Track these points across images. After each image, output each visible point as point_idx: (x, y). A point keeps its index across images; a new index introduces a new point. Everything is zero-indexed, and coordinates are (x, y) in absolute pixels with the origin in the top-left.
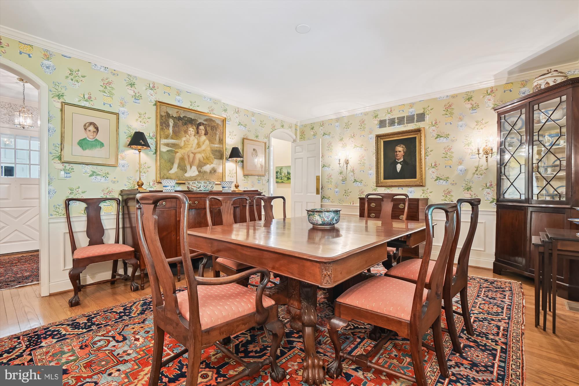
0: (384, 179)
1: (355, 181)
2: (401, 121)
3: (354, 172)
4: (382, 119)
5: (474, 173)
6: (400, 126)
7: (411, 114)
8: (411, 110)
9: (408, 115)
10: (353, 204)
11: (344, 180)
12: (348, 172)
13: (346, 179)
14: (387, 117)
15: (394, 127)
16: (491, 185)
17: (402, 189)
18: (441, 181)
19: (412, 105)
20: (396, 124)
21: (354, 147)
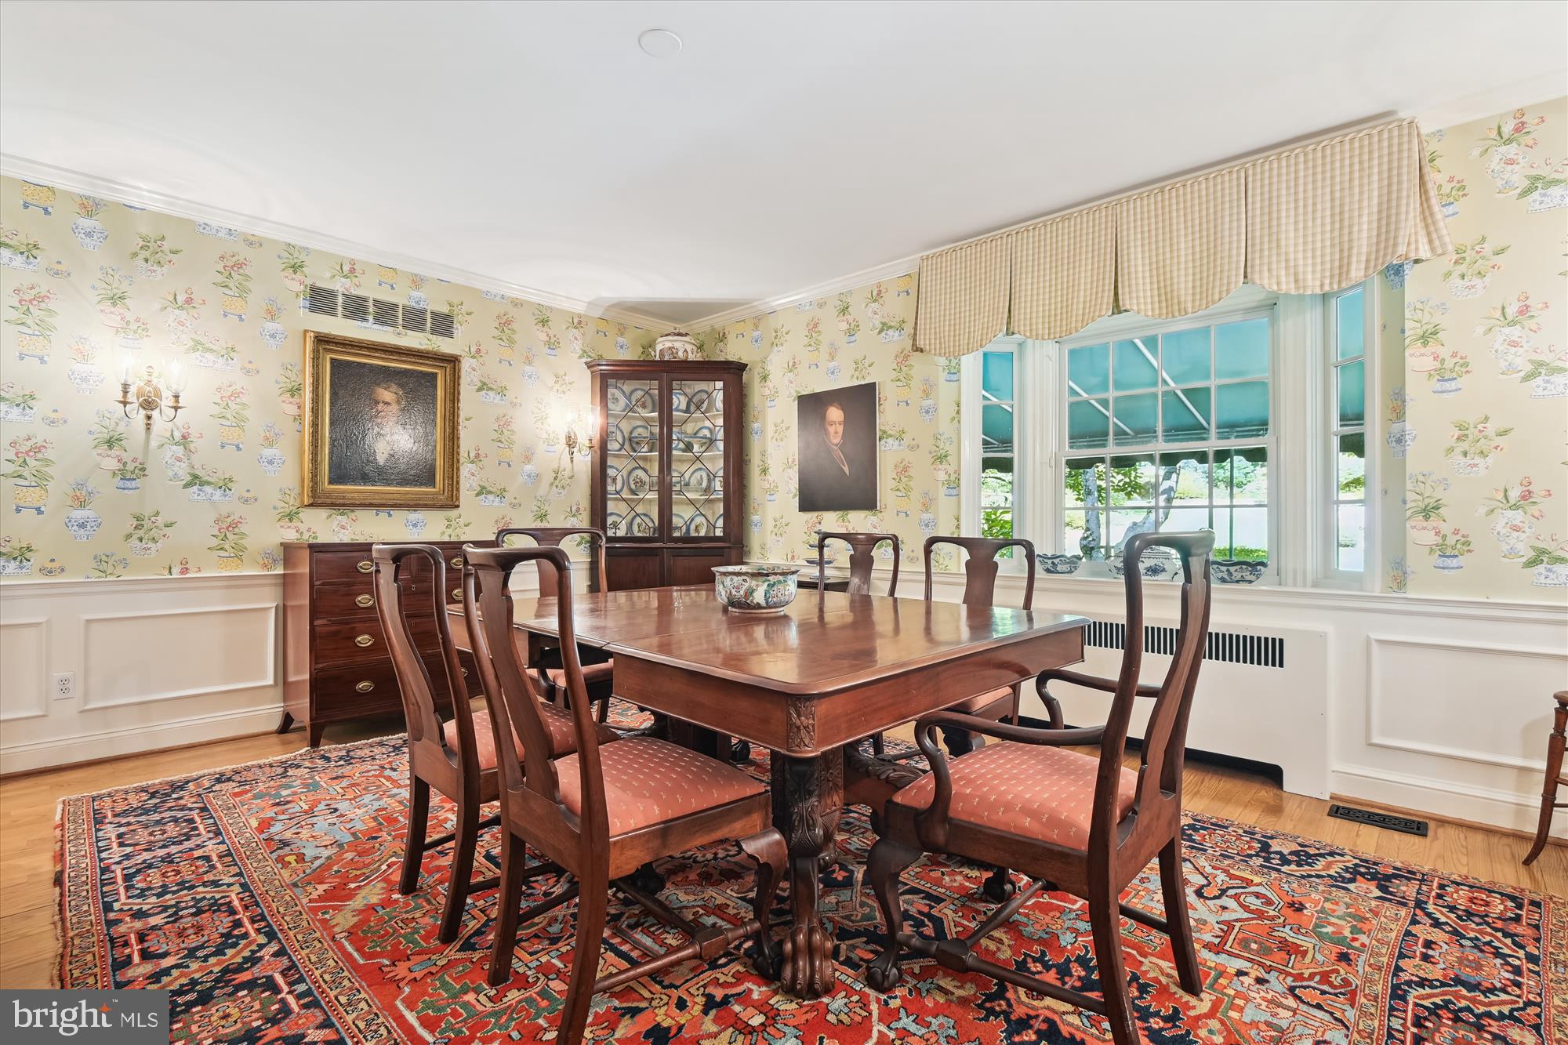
0: (330, 483)
1: (195, 480)
2: (385, 313)
3: (192, 446)
4: (319, 284)
5: (552, 484)
6: (385, 328)
7: (417, 306)
8: (415, 294)
9: (406, 303)
10: (185, 570)
11: (131, 474)
12: (154, 444)
13: (143, 469)
14: (340, 286)
15: (364, 324)
16: (578, 509)
17: (390, 515)
18: (491, 497)
19: (417, 282)
20: (371, 318)
21: (194, 349)
